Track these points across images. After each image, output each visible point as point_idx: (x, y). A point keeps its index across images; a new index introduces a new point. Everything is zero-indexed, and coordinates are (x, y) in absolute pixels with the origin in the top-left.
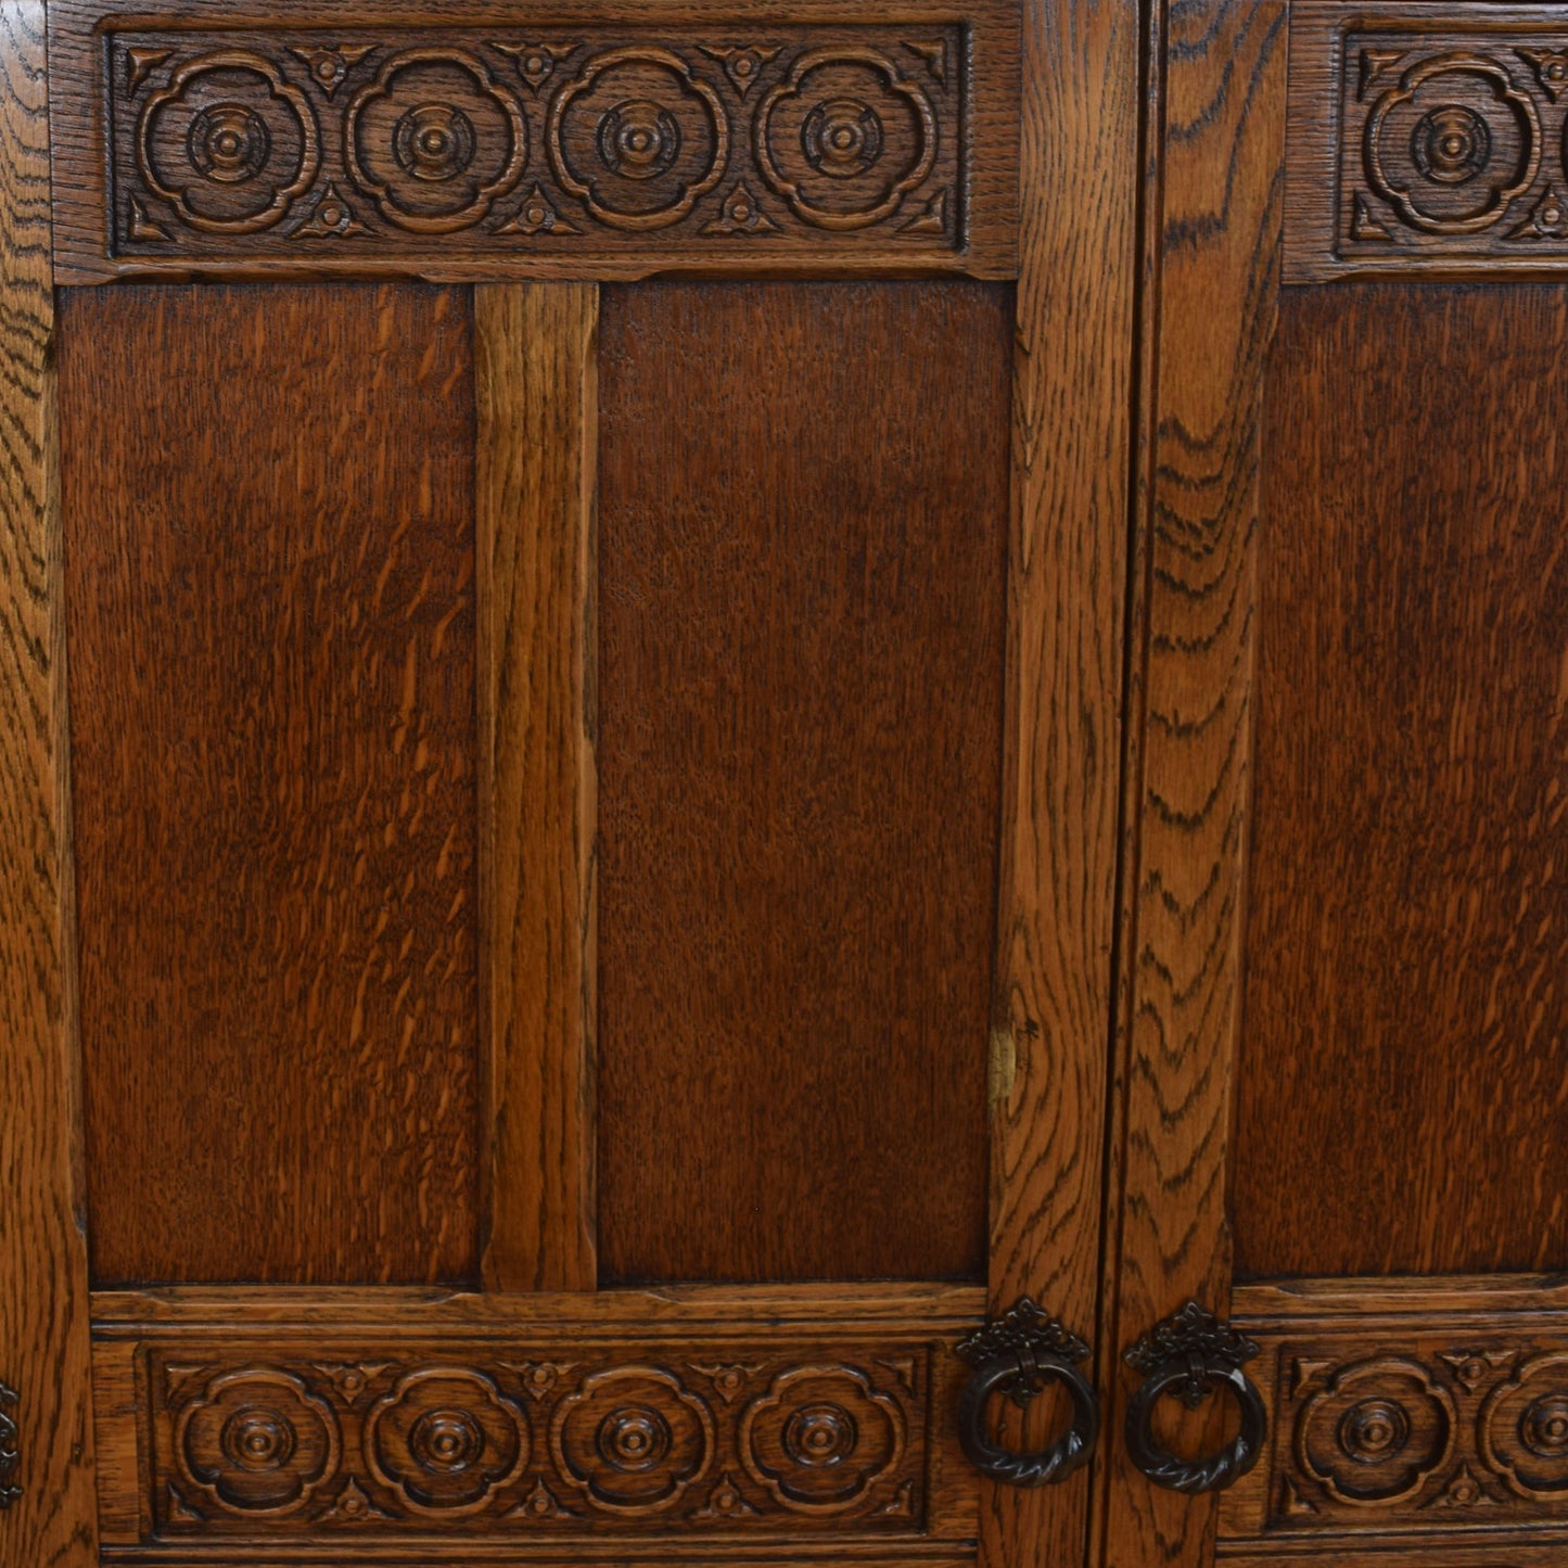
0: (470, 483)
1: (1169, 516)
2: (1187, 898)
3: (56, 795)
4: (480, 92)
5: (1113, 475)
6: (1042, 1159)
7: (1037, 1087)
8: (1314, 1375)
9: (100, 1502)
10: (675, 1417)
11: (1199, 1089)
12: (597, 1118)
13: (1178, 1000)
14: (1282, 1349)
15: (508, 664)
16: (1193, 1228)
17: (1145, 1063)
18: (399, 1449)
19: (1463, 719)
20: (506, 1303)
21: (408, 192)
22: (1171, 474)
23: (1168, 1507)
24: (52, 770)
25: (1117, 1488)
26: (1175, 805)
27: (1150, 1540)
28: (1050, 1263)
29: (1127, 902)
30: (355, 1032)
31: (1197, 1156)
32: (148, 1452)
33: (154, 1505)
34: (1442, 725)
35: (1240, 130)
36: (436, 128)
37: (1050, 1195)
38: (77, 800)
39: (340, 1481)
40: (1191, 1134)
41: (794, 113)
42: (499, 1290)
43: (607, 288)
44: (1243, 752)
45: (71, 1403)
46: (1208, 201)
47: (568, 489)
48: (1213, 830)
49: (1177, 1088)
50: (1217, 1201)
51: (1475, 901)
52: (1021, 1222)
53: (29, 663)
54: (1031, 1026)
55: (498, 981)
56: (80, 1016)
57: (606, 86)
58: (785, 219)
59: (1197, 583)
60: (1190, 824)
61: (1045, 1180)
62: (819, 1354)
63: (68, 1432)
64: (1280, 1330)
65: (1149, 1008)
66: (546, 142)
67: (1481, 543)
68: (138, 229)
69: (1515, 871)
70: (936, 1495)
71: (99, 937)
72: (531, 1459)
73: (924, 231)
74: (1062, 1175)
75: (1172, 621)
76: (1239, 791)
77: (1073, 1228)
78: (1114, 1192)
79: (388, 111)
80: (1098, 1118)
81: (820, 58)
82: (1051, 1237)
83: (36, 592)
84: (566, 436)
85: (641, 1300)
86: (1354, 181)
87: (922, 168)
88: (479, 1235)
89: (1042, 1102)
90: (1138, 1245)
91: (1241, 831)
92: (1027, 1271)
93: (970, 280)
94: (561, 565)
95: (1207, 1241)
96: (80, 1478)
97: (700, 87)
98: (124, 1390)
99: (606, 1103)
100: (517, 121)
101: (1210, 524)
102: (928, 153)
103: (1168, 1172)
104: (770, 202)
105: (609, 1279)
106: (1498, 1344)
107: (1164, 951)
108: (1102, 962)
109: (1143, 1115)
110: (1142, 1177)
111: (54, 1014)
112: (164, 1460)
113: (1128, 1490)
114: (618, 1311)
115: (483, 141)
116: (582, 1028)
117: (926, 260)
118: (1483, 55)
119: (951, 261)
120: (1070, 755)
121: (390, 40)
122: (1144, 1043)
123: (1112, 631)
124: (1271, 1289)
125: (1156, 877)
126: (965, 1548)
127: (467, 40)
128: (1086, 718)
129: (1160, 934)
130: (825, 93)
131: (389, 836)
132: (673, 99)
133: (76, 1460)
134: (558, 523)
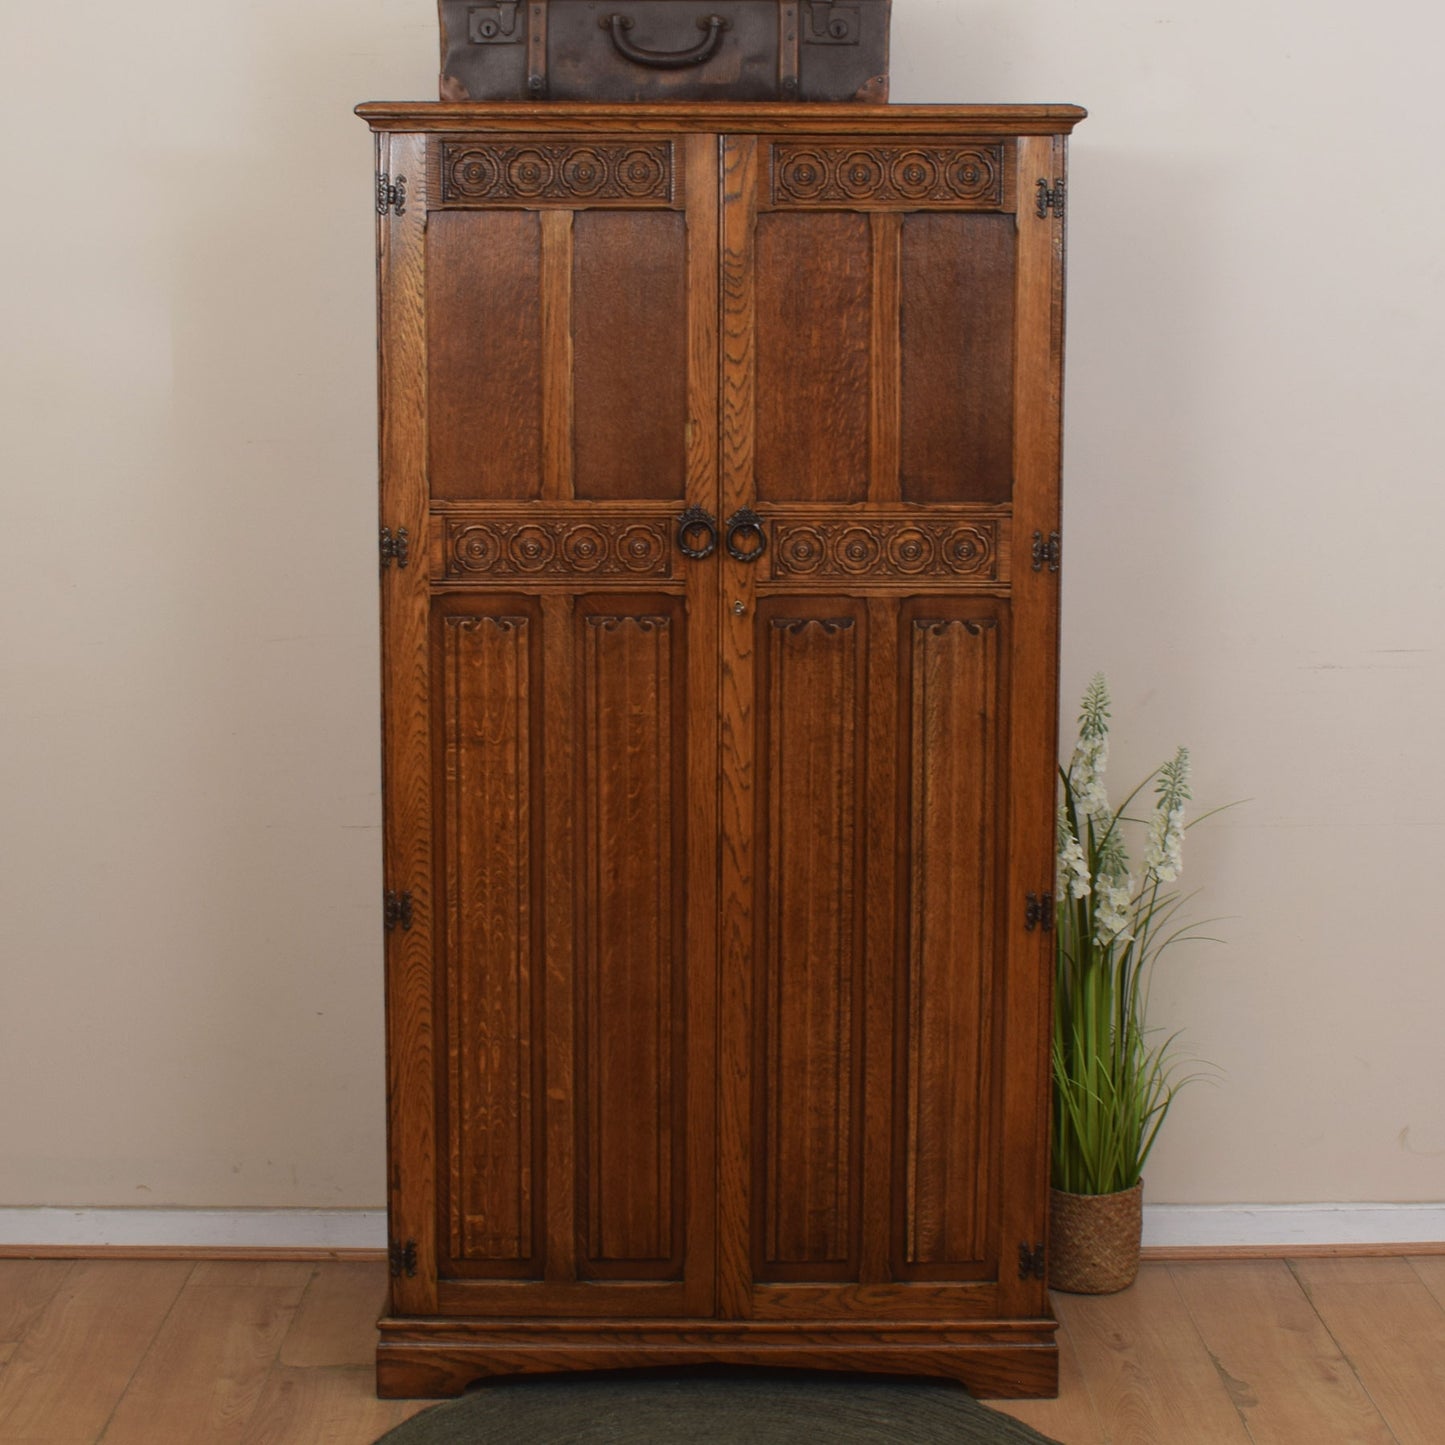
0: (539, 265)
1: (729, 275)
2: (738, 384)
3: (423, 351)
4: (542, 160)
5: (713, 265)
6: (700, 461)
7: (697, 440)
8: (782, 530)
9: (431, 567)
10: (597, 541)
11: (744, 441)
12: (574, 448)
13: (737, 414)
14: (773, 521)
15: (549, 315)
16: (744, 483)
17: (728, 433)
18: (517, 551)
19: (815, 335)
20: (549, 503)
21: (523, 186)
22: (730, 264)
23: (741, 570)
24: (423, 345)
25: (726, 564)
26: (734, 356)
27: (736, 580)
28: (703, 493)
29: (721, 385)
30: (506, 423)
31: (744, 461)
32: (445, 551)
33: (447, 568)
34: (809, 337)
35: (745, 170)
36: (529, 170)
37: (702, 472)
38: (429, 355)
39: (499, 560)
40: (742, 454)
41: (626, 165)
42: (546, 499)
43: (575, 211)
44: (752, 342)
45: (423, 535)
46: (737, 189)
47: (565, 267)
48: (744, 364)
49: (737, 440)
50: (751, 475)
51: (822, 388)
52: (694, 480)
53: (418, 315)
54: (695, 421)
55: (546, 406)
56: (429, 417)
57: (575, 158)
58: (623, 194)
59: (737, 293)
60: (738, 363)
61: (701, 468)
62: (638, 520)
63: (422, 544)
64: (771, 516)
65: (729, 416)
66: (559, 173)
67: (818, 285)
68: (450, 195)
69: (833, 380)
70: (673, 565)
71: (435, 395)
72: (556, 554)
73: (661, 197)
74: (706, 466)
75: (730, 304)
76: (751, 353)
77: (709, 483)
78: (721, 472)
79: (516, 164)
80: (715, 449)
81: (632, 150)
82: (703, 484)
83: (420, 294)
84: (564, 253)
85: (586, 503)
86: (777, 184)
87: (659, 180)
88: (541, 483)
89: (699, 444)
90: (728, 489)
91: (752, 365)
92: (697, 496)
93: (673, 210)
94: (563, 288)
95: (748, 488)
96: (426, 559)
97: (600, 158)
98: (438, 531)
99: (576, 444)
100: (551, 167)
101: (740, 278)
102: (661, 176)
103: (736, 466)
104: (619, 189)
105: (577, 496)
106: (837, 522)
107: (731, 400)
108: (715, 403)
109: (728, 449)
110: (728, 467)
111: (422, 415)
112: (450, 554)
113: (729, 566)
114: (580, 506)
115: (543, 173)
116: (569, 421)
117: (662, 205)
118: (812, 150)
119: (667, 205)
120: (703, 343)
121: (517, 145)
122: (727, 426)
123: (714, 307)
124: (768, 503)
125: (729, 378)
126: (682, 583)
127: (539, 146)
128: (708, 332)
129: (730, 394)
130: (635, 160)
131: (516, 365)
132: (593, 162)
133: (424, 552)
134: (562, 274)
